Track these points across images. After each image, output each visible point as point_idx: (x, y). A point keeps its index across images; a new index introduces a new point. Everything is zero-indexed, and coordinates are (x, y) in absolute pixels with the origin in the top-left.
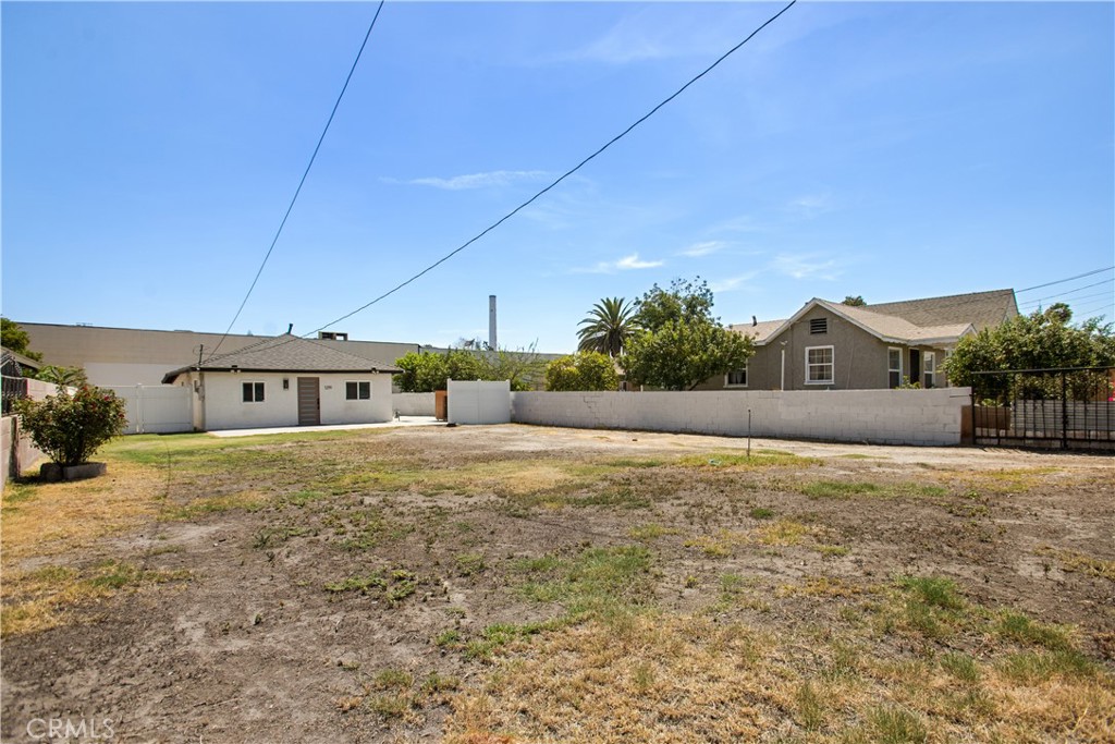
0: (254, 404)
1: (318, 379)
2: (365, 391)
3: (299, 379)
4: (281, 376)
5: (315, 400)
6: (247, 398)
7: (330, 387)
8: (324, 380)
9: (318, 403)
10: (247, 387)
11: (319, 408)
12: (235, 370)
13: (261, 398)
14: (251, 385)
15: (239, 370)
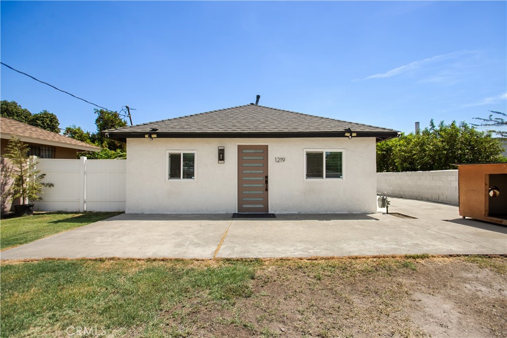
0: (182, 182)
1: (266, 148)
2: (334, 166)
3: (240, 148)
4: (216, 143)
5: (262, 178)
6: (174, 173)
7: (283, 159)
8: (276, 148)
9: (267, 182)
10: (174, 159)
11: (267, 190)
12: (150, 134)
13: (189, 175)
14: (178, 156)
15: (161, 135)
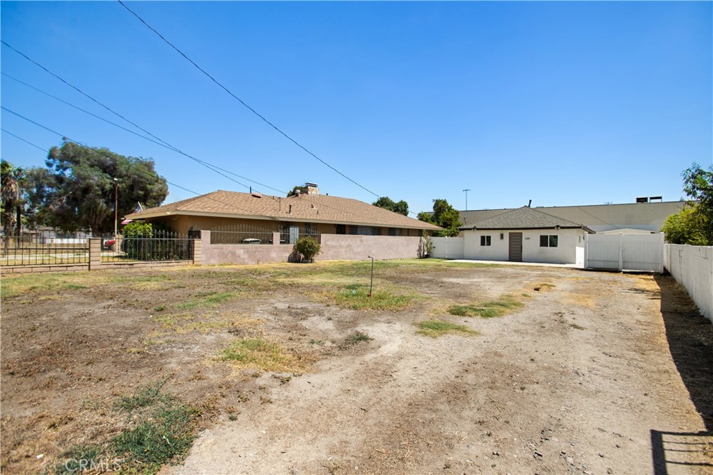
0: (486, 247)
1: (521, 233)
3: (510, 233)
4: (499, 232)
5: (520, 249)
6: (483, 244)
7: (529, 238)
8: (525, 234)
11: (522, 251)
12: (474, 229)
13: (489, 244)
14: (484, 237)
15: (477, 229)
